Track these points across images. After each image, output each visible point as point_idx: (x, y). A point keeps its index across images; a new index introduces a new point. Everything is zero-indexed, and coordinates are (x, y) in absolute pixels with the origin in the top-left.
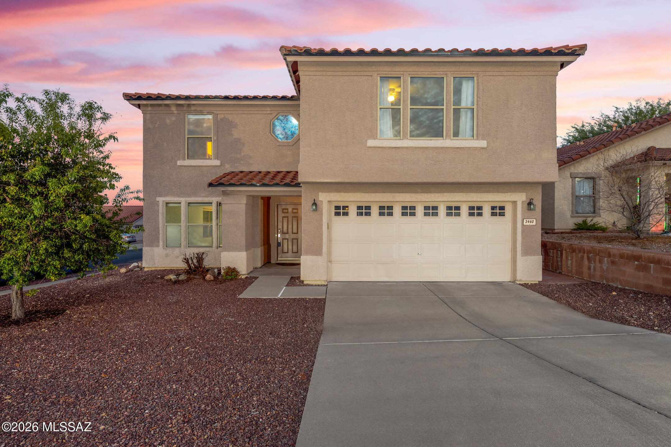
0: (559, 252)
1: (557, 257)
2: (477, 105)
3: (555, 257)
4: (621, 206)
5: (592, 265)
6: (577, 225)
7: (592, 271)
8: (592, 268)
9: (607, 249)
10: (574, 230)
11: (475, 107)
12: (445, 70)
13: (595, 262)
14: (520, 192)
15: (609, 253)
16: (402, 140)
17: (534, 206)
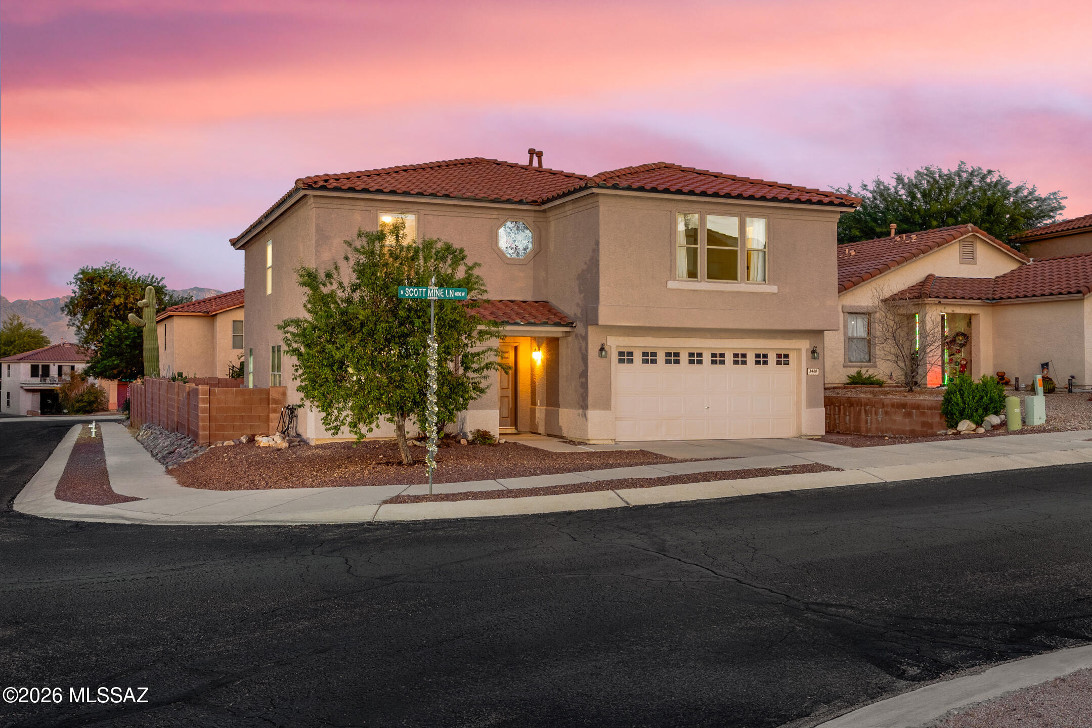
0: (837, 408)
1: (834, 415)
2: (769, 248)
3: (832, 415)
4: (894, 354)
5: (869, 418)
6: (850, 378)
7: (869, 424)
8: (869, 421)
9: (881, 399)
10: (848, 384)
11: (766, 250)
12: (740, 210)
13: (871, 414)
14: (805, 339)
15: (883, 404)
16: (701, 282)
17: (818, 354)
